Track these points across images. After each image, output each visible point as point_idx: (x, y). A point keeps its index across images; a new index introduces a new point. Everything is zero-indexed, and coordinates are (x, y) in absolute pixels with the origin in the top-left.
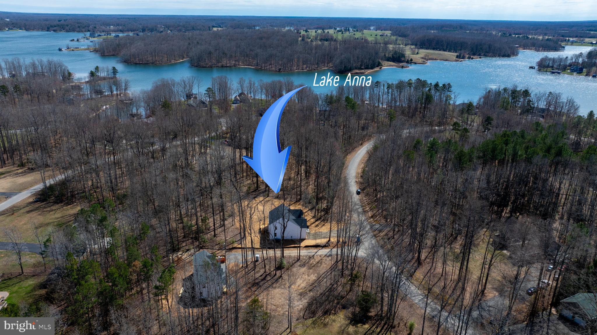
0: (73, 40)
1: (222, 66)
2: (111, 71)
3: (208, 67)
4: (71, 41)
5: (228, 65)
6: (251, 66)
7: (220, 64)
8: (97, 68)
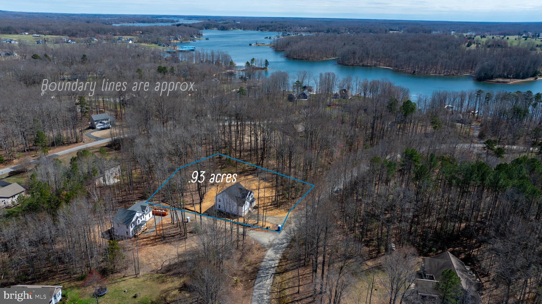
0: (267, 37)
1: (363, 66)
2: (264, 63)
3: (350, 65)
4: (266, 38)
5: (368, 65)
6: (391, 67)
7: (361, 64)
8: (253, 60)
